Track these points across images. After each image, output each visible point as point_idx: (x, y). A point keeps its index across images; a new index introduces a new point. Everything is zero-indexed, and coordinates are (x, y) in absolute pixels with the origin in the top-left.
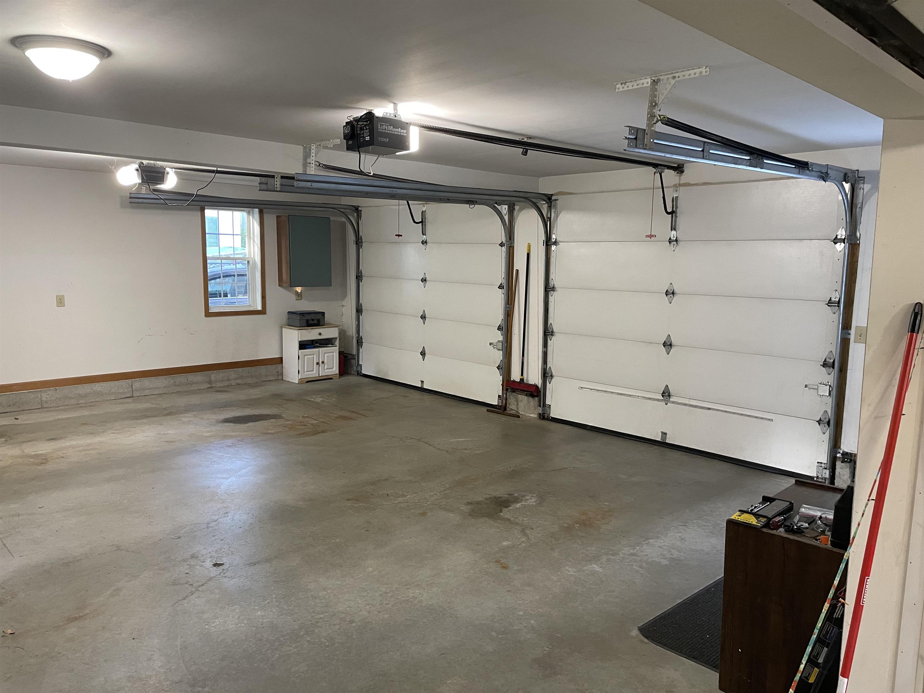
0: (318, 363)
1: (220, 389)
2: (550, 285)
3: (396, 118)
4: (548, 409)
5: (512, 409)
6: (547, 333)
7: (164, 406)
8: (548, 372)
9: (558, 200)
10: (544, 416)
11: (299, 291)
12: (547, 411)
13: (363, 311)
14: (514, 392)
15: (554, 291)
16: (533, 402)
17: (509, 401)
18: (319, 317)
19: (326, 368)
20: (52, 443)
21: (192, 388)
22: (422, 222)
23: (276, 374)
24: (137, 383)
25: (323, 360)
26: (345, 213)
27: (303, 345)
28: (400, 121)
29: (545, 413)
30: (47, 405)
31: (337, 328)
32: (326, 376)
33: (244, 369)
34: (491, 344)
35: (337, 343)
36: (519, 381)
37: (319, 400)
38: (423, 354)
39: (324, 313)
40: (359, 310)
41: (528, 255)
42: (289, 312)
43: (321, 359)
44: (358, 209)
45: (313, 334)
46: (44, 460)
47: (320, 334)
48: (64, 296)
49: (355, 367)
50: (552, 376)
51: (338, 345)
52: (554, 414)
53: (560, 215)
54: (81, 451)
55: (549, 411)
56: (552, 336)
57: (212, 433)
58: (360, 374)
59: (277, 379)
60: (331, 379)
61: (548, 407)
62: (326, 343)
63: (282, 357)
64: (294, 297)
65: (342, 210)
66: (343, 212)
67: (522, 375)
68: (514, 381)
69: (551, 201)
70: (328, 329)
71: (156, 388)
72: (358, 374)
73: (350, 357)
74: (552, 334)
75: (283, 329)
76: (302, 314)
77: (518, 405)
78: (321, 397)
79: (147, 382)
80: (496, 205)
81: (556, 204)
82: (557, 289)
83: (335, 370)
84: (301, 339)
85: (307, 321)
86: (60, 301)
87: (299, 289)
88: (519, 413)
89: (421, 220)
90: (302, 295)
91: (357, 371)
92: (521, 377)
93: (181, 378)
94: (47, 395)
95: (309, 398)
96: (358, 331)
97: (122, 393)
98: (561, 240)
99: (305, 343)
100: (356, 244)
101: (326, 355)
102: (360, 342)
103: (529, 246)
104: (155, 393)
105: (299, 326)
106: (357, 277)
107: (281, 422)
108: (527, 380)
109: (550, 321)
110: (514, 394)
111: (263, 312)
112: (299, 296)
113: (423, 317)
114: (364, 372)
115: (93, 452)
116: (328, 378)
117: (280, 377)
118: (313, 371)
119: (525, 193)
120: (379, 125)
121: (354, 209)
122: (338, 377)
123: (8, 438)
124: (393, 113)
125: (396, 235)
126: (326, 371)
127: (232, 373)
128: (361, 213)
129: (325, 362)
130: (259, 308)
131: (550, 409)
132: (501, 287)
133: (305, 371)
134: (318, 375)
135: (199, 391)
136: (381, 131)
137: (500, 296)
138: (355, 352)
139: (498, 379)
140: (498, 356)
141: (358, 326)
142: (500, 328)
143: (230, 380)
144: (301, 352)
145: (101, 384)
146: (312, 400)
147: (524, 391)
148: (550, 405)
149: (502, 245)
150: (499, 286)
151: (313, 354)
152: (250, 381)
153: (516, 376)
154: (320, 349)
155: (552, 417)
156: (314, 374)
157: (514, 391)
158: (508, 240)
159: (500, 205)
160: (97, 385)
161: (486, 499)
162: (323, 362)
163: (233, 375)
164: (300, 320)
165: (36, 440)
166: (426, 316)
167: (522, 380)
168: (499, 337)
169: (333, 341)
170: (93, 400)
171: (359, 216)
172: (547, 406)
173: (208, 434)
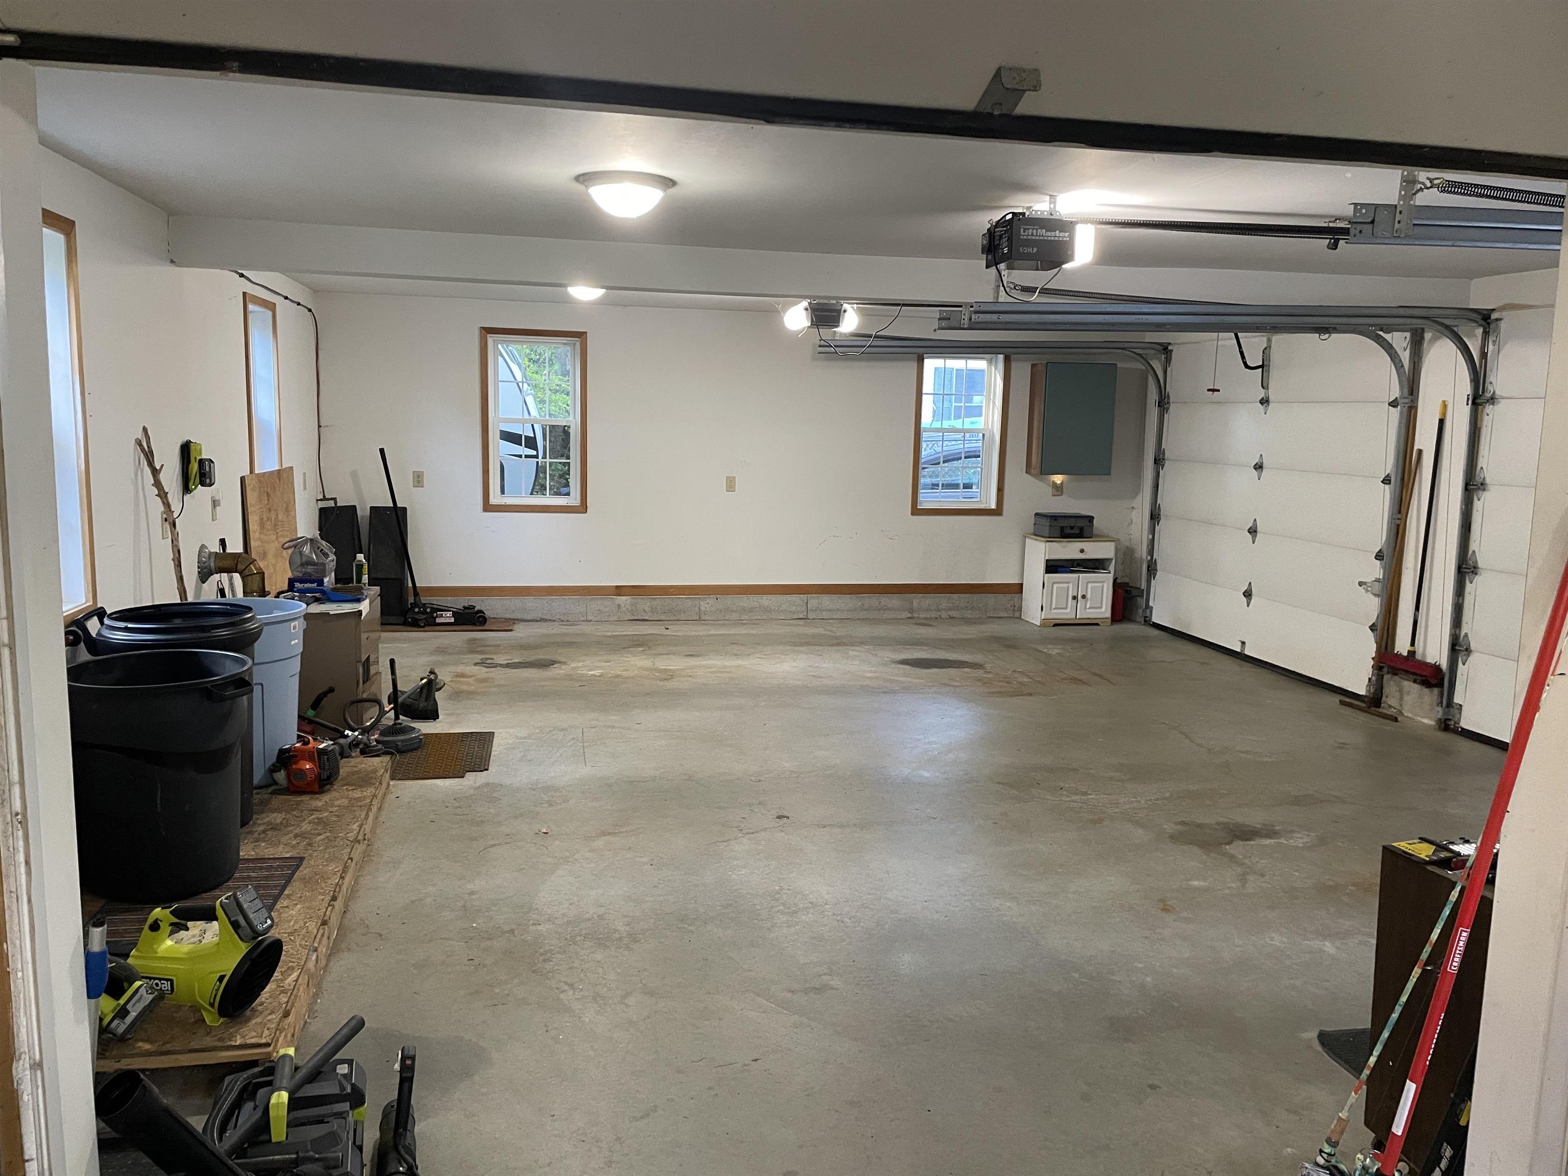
0: (1074, 598)
1: (923, 621)
2: (1477, 479)
3: (1052, 217)
4: (1457, 711)
5: (1390, 706)
6: (1465, 568)
7: (839, 634)
8: (1463, 643)
9: (1500, 319)
10: (1448, 725)
11: (1059, 482)
12: (1454, 716)
13: (1162, 517)
14: (1397, 674)
15: (1484, 490)
16: (1429, 696)
17: (1386, 691)
18: (1080, 523)
19: (1088, 606)
20: (688, 660)
21: (885, 616)
22: (1262, 366)
23: (1012, 608)
24: (814, 601)
25: (1084, 593)
26: (1145, 356)
27: (1053, 567)
28: (1059, 220)
29: (1450, 720)
30: (707, 618)
31: (1113, 544)
32: (1088, 619)
33: (962, 595)
34: (1361, 584)
35: (1112, 568)
36: (1405, 654)
37: (1054, 652)
38: (1248, 594)
39: (1092, 518)
40: (1155, 517)
41: (1442, 422)
42: (1037, 514)
43: (1082, 591)
44: (1167, 348)
45: (1070, 550)
46: (669, 675)
47: (1082, 551)
48: (735, 477)
49: (1141, 611)
50: (1468, 651)
51: (1112, 572)
52: (1467, 723)
53: (1506, 347)
54: (715, 672)
55: (1459, 717)
56: (1474, 575)
57: (875, 674)
58: (1148, 622)
59: (1011, 615)
60: (1097, 624)
61: (1458, 709)
62: (1095, 565)
63: (1022, 584)
64: (1050, 489)
65: (1140, 353)
66: (1140, 355)
67: (1413, 644)
68: (1398, 656)
69: (1489, 321)
70: (1096, 543)
71: (838, 610)
72: (1145, 621)
73: (1134, 592)
74: (1475, 570)
75: (1027, 540)
76: (1054, 518)
77: (1401, 699)
78: (1061, 649)
79: (826, 601)
80: (1381, 333)
81: (1498, 328)
82: (1490, 487)
83: (1105, 610)
84: (1049, 555)
85: (1062, 528)
86: (731, 485)
87: (1058, 479)
88: (1402, 714)
89: (1261, 364)
90: (1062, 488)
91: (1145, 617)
92: (1412, 649)
93: (872, 600)
94: (707, 604)
95: (1040, 647)
96: (1151, 552)
97: (794, 613)
98: (1504, 395)
99: (1060, 564)
100: (1159, 406)
101: (1090, 585)
102: (1152, 569)
103: (1445, 406)
104: (836, 617)
105: (1047, 535)
106: (1155, 460)
107: (980, 673)
108: (1424, 655)
109: (1473, 546)
110: (1397, 678)
111: (998, 512)
112: (1058, 489)
113: (1253, 531)
114: (1155, 619)
115: (726, 675)
116: (1093, 624)
117: (1017, 614)
118: (1066, 608)
119: (1426, 309)
120: (1022, 230)
121: (1160, 348)
122: (1109, 623)
123: (647, 648)
124: (1048, 209)
125: (1209, 390)
126: (1087, 610)
127: (943, 600)
128: (1171, 354)
129: (1089, 596)
130: (993, 506)
131: (1460, 713)
132: (1386, 481)
133: (1053, 606)
134: (1074, 617)
135: (896, 621)
136: (1025, 237)
137: (1384, 497)
138: (1143, 586)
139: (1369, 647)
140: (1372, 607)
141: (1152, 542)
142: (1379, 556)
143: (939, 611)
144: (1048, 577)
145: (770, 597)
146: (1045, 650)
147: (1414, 674)
148: (1461, 705)
149: (1393, 404)
150: (1384, 479)
151: (1069, 583)
152: (968, 614)
153: (1402, 646)
154: (1081, 575)
155: (1462, 728)
156: (1067, 613)
157: (1395, 672)
158: (1406, 393)
159: (1389, 333)
160: (765, 597)
161: (1218, 824)
162: (1084, 597)
163: (944, 605)
164: (1050, 526)
165: (674, 654)
166: (1259, 529)
167: (1412, 654)
168: (1376, 571)
169: (1106, 563)
170: (759, 618)
171: (1168, 360)
172: (1455, 707)
173: (868, 675)
